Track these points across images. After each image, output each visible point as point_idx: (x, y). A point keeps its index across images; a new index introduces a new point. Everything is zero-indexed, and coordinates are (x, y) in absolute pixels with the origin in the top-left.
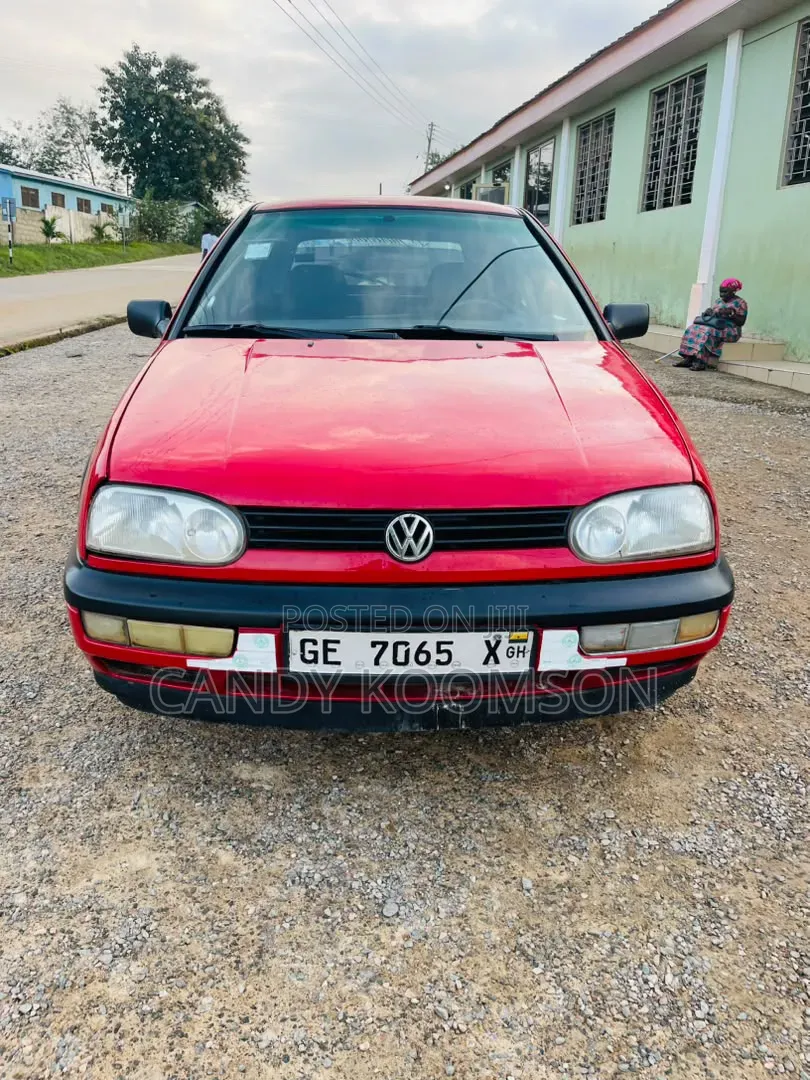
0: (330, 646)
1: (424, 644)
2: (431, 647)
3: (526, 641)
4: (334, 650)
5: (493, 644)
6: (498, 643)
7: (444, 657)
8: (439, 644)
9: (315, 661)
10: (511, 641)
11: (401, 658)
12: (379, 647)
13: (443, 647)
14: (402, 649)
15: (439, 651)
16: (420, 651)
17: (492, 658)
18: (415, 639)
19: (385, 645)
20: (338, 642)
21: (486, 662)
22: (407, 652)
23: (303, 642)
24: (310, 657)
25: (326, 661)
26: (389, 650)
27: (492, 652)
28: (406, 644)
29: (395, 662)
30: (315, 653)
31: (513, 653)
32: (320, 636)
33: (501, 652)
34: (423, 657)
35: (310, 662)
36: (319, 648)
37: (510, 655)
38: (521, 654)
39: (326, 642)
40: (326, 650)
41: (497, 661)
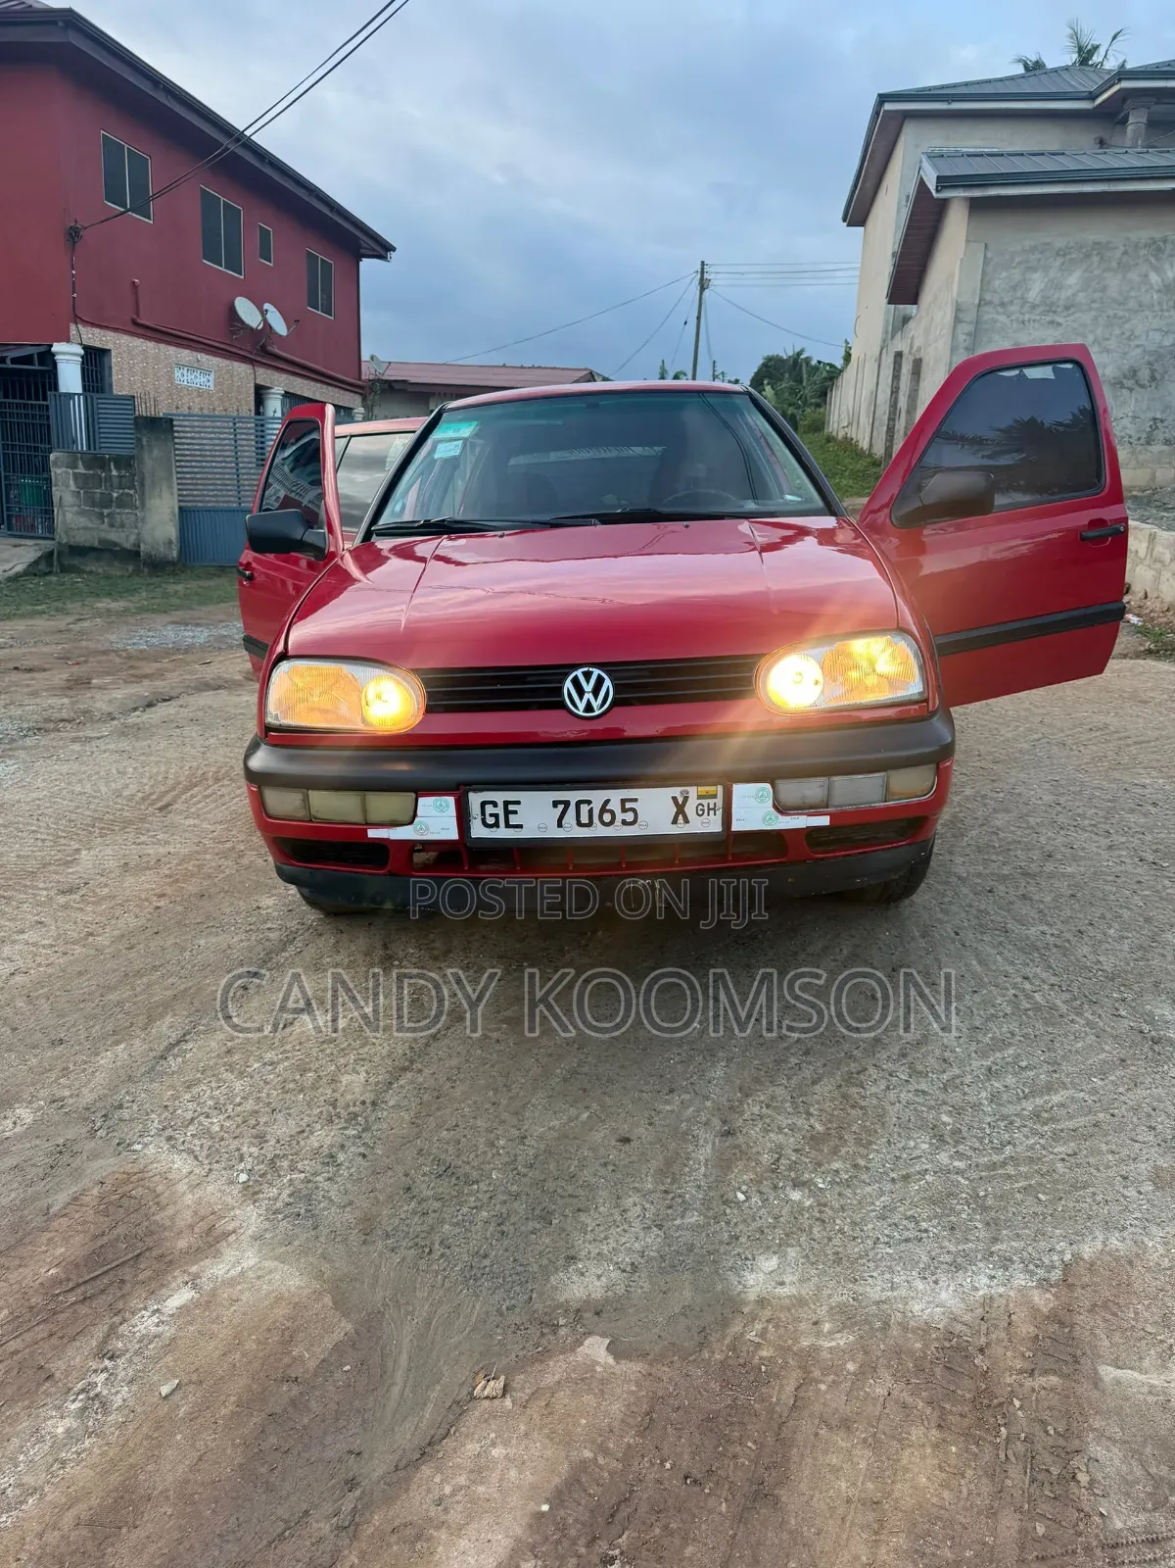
0: (511, 807)
1: (607, 802)
2: (615, 806)
3: (715, 796)
4: (515, 812)
5: (680, 801)
6: (686, 799)
7: (630, 817)
8: (623, 801)
9: (496, 825)
10: (700, 797)
11: (584, 819)
12: (561, 807)
13: (628, 805)
14: (584, 808)
15: (624, 810)
16: (603, 810)
17: (681, 817)
18: (597, 797)
19: (567, 804)
20: (518, 803)
21: (675, 821)
22: (591, 811)
23: (483, 804)
24: (491, 821)
25: (508, 825)
26: (572, 809)
27: (680, 809)
28: (589, 802)
29: (579, 824)
30: (496, 816)
31: (703, 810)
32: (500, 797)
33: (690, 809)
34: (607, 817)
35: (491, 826)
36: (500, 811)
37: (700, 813)
38: (712, 812)
39: (506, 803)
40: (507, 812)
41: (686, 821)
